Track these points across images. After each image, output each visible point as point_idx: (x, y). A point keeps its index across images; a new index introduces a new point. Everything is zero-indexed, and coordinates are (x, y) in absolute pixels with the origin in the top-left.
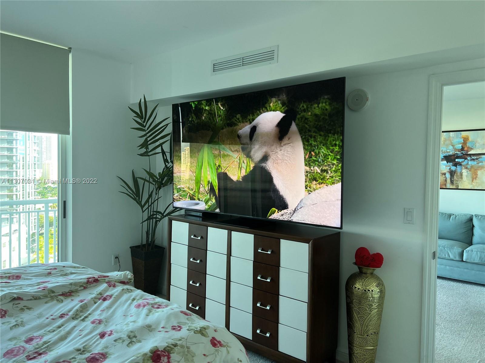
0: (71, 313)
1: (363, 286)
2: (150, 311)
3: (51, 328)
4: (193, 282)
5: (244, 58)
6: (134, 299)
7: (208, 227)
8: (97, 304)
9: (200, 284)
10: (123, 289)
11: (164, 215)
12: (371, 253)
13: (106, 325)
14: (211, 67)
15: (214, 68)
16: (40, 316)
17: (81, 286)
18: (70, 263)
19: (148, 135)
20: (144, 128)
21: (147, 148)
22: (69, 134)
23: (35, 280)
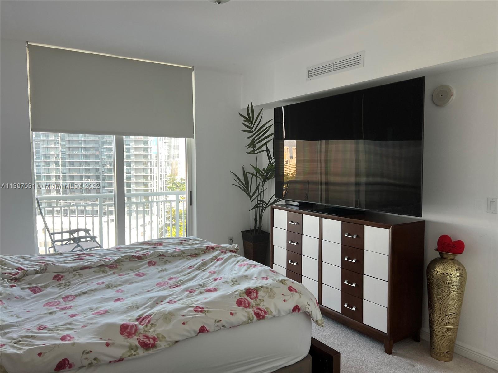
0: (196, 266)
1: (441, 269)
2: (248, 268)
3: (183, 274)
4: (291, 261)
5: (334, 64)
6: (238, 262)
7: (303, 215)
8: (213, 263)
9: (297, 263)
10: (231, 255)
11: (269, 204)
12: (453, 240)
13: (218, 275)
14: (306, 74)
15: (309, 74)
16: (176, 267)
17: (202, 251)
18: (195, 237)
19: (255, 136)
20: (252, 130)
21: (254, 147)
22: (193, 138)
23: (171, 247)
